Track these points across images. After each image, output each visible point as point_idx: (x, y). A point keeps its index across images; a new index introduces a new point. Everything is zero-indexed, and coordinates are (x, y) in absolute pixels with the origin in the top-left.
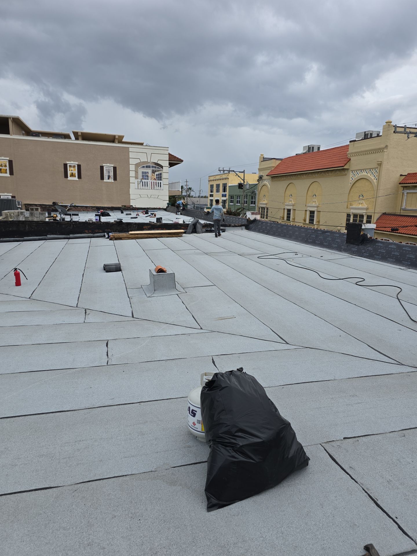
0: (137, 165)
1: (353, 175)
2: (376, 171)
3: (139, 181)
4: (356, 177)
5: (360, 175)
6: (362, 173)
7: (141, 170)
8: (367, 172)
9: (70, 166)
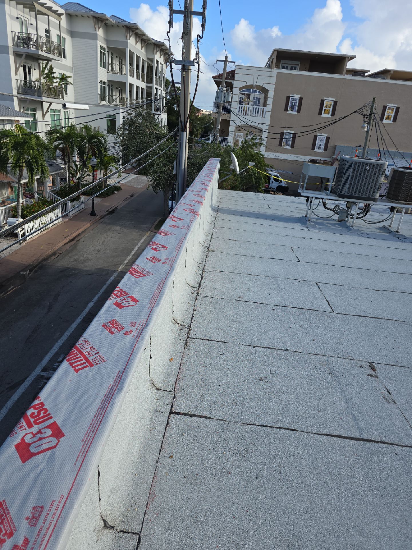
9: (389, 109)
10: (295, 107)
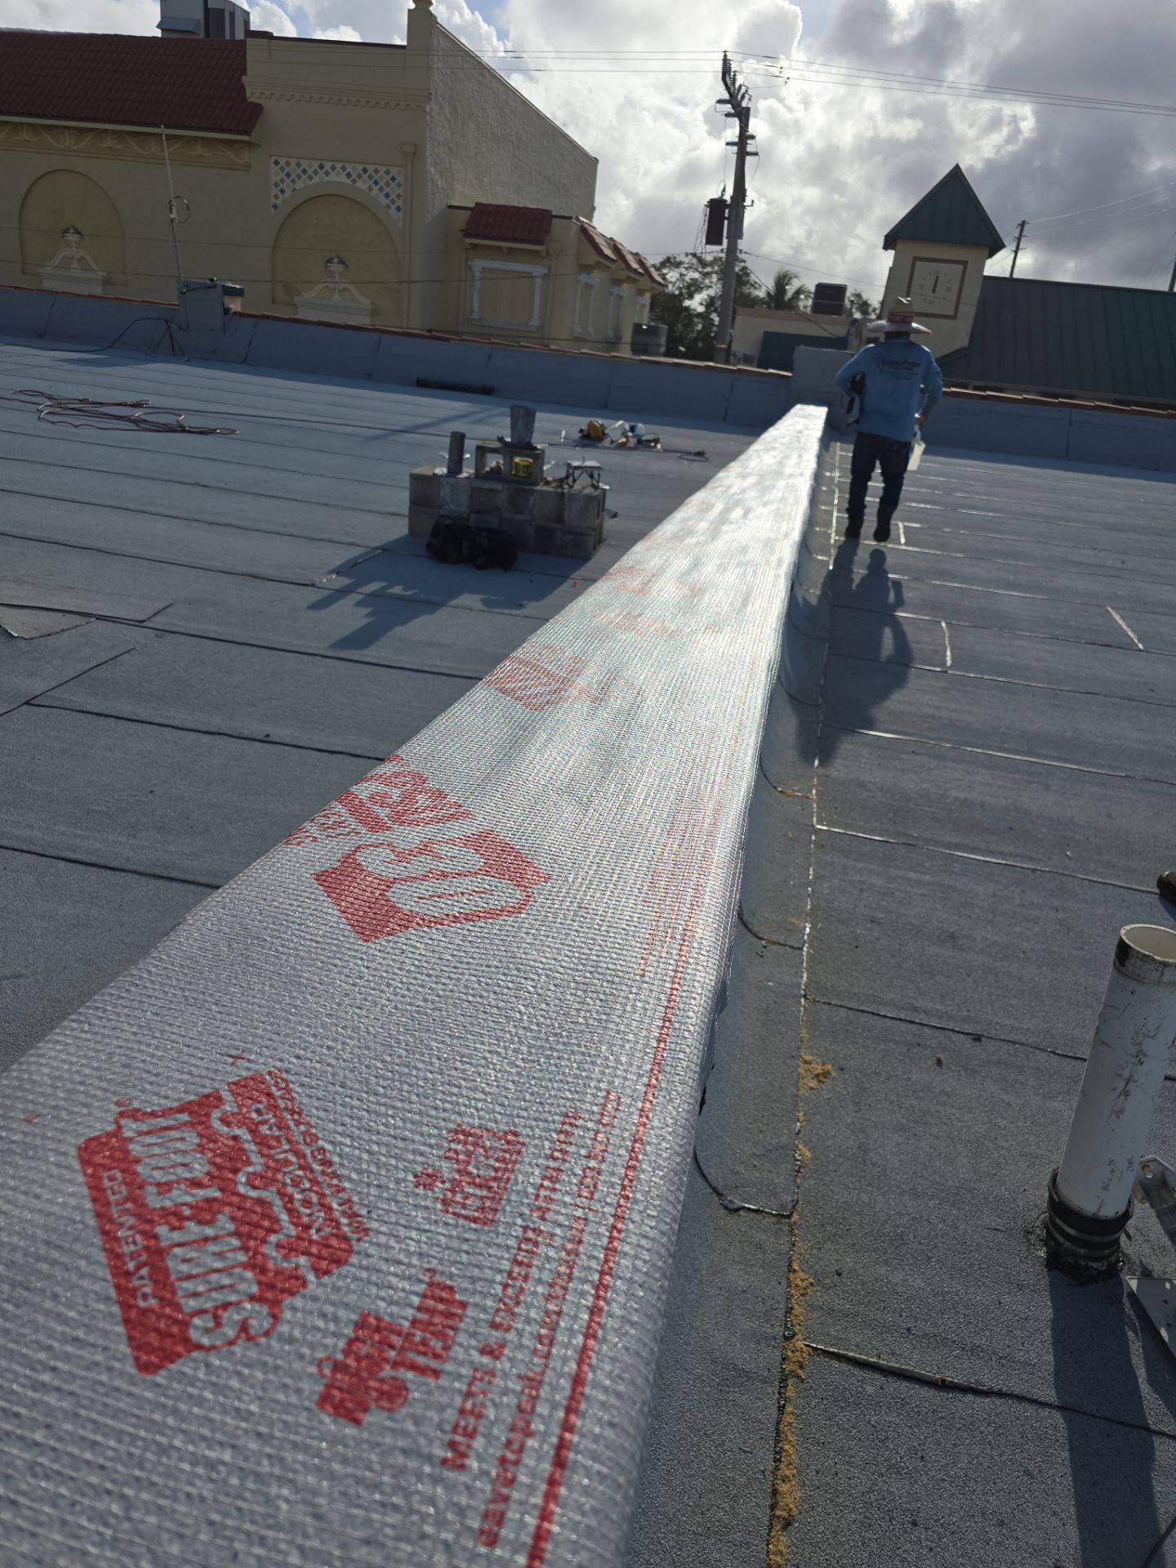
1: (283, 175)
2: (393, 179)
4: (299, 185)
5: (316, 180)
6: (327, 173)
8: (349, 175)
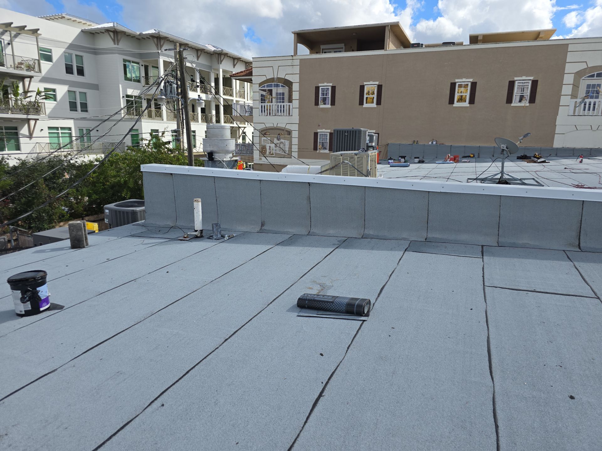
0: (579, 75)
3: (577, 103)
7: (584, 83)
9: (460, 86)
10: (327, 99)
